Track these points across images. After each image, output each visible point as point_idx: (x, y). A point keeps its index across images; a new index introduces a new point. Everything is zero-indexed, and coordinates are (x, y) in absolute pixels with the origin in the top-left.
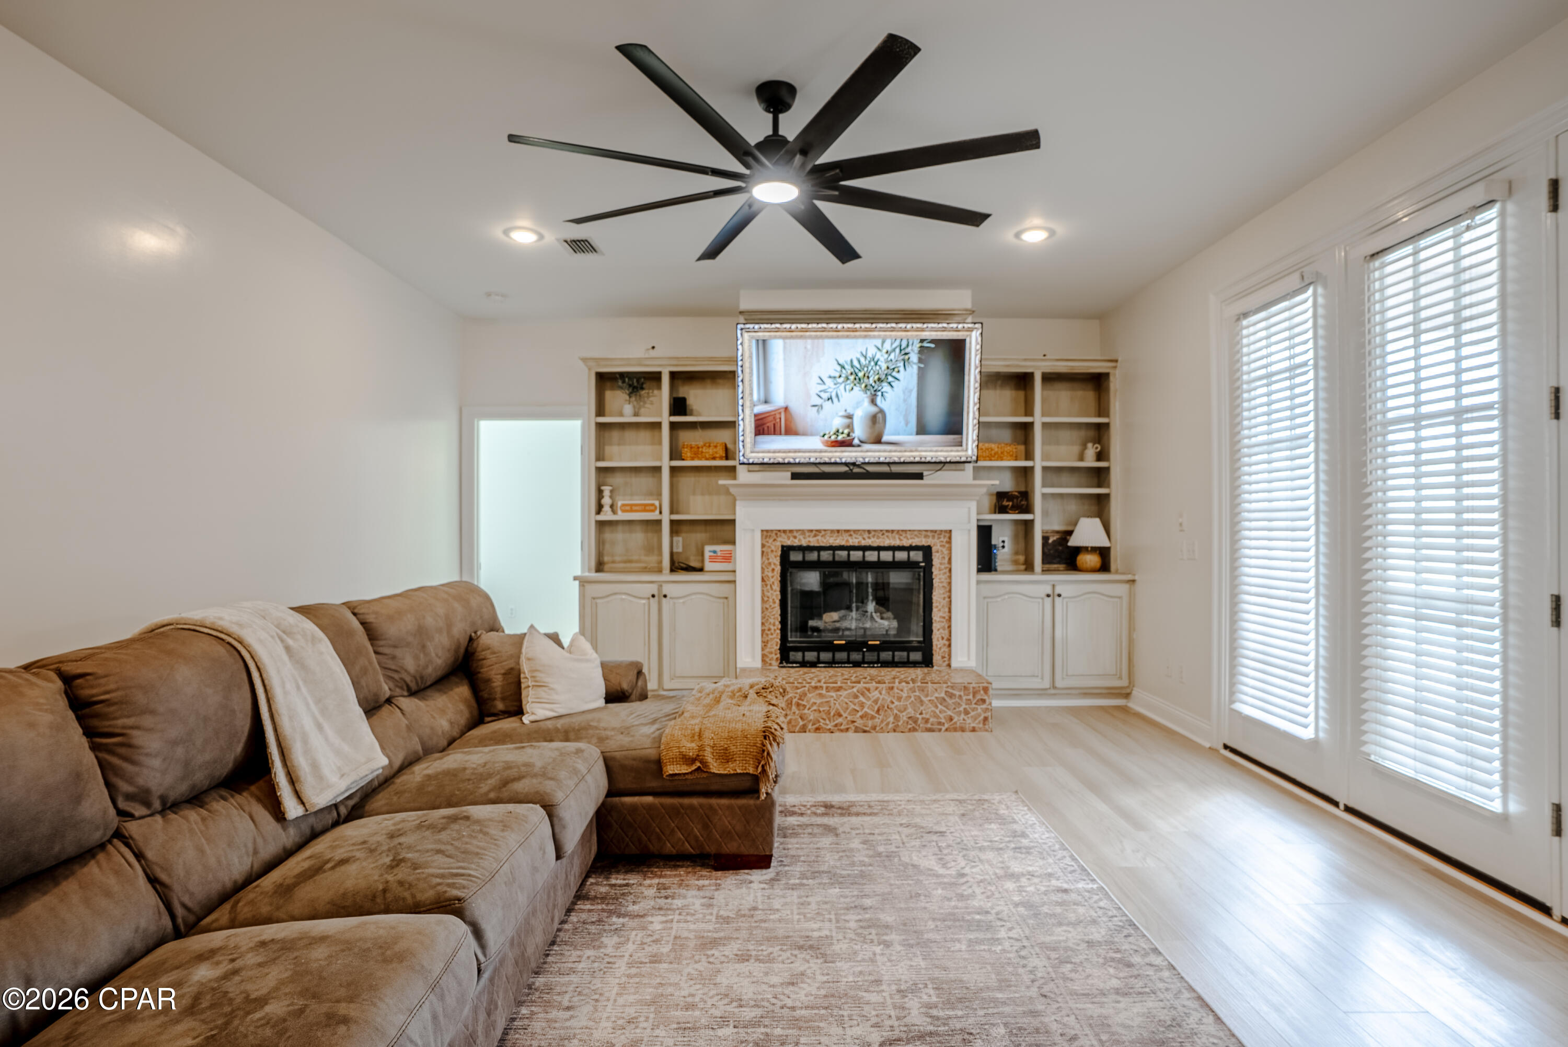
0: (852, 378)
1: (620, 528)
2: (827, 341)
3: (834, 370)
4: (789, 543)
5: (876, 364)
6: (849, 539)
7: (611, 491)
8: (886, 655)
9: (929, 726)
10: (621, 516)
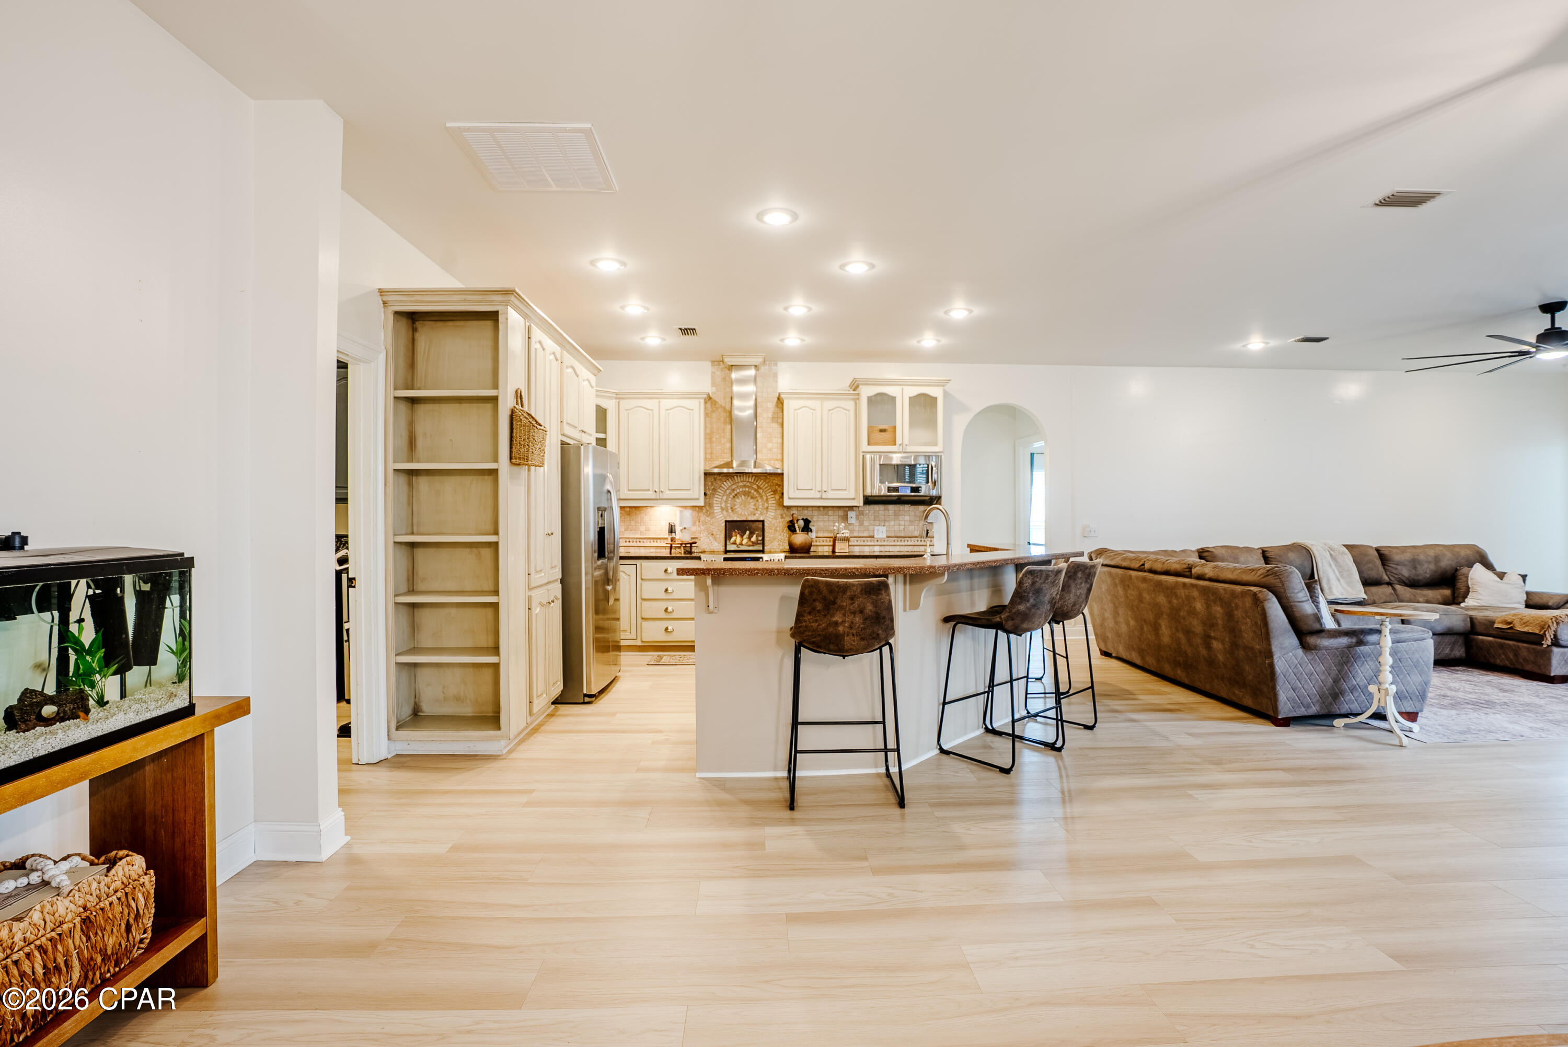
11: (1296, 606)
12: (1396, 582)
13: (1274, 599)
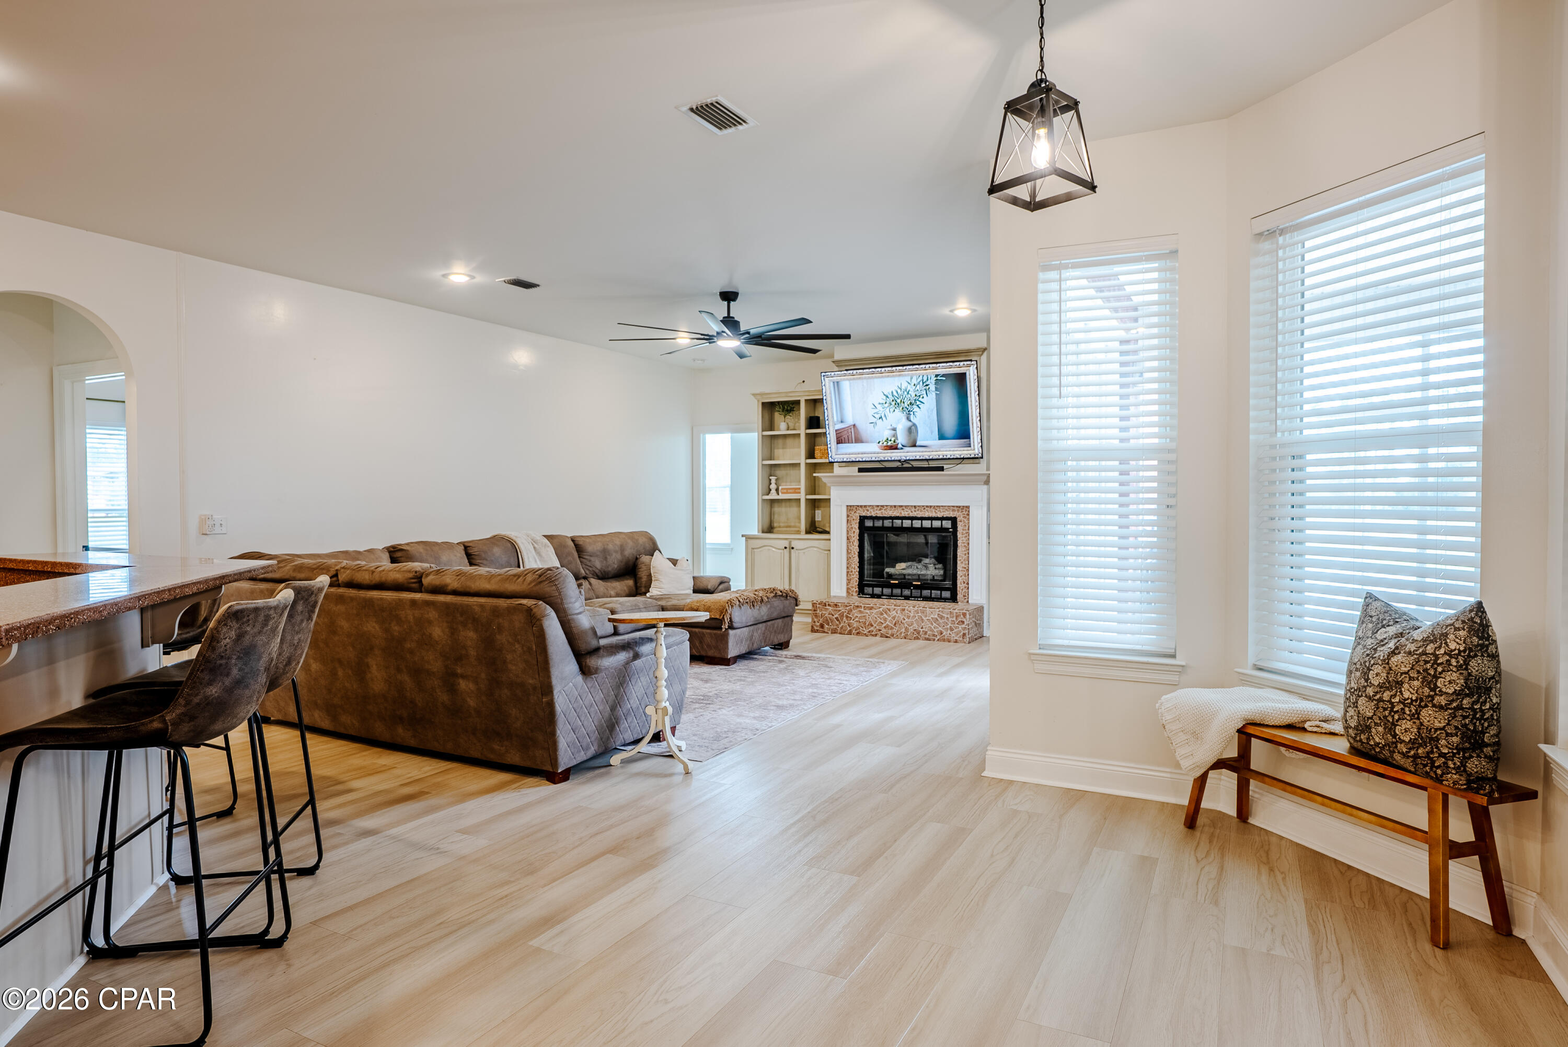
0: (893, 403)
1: (783, 504)
2: (876, 380)
3: (882, 399)
4: (864, 514)
5: (908, 393)
6: (902, 511)
7: (776, 480)
8: (926, 593)
9: (927, 636)
10: (781, 496)
11: (573, 619)
12: (591, 575)
13: (553, 614)
